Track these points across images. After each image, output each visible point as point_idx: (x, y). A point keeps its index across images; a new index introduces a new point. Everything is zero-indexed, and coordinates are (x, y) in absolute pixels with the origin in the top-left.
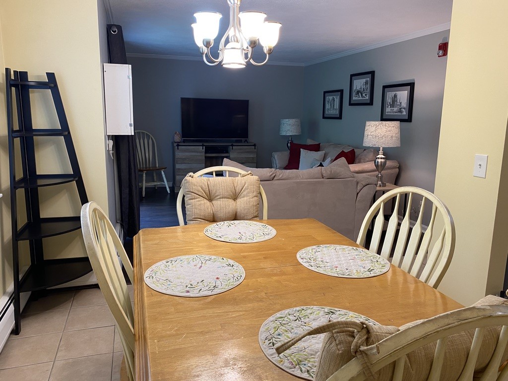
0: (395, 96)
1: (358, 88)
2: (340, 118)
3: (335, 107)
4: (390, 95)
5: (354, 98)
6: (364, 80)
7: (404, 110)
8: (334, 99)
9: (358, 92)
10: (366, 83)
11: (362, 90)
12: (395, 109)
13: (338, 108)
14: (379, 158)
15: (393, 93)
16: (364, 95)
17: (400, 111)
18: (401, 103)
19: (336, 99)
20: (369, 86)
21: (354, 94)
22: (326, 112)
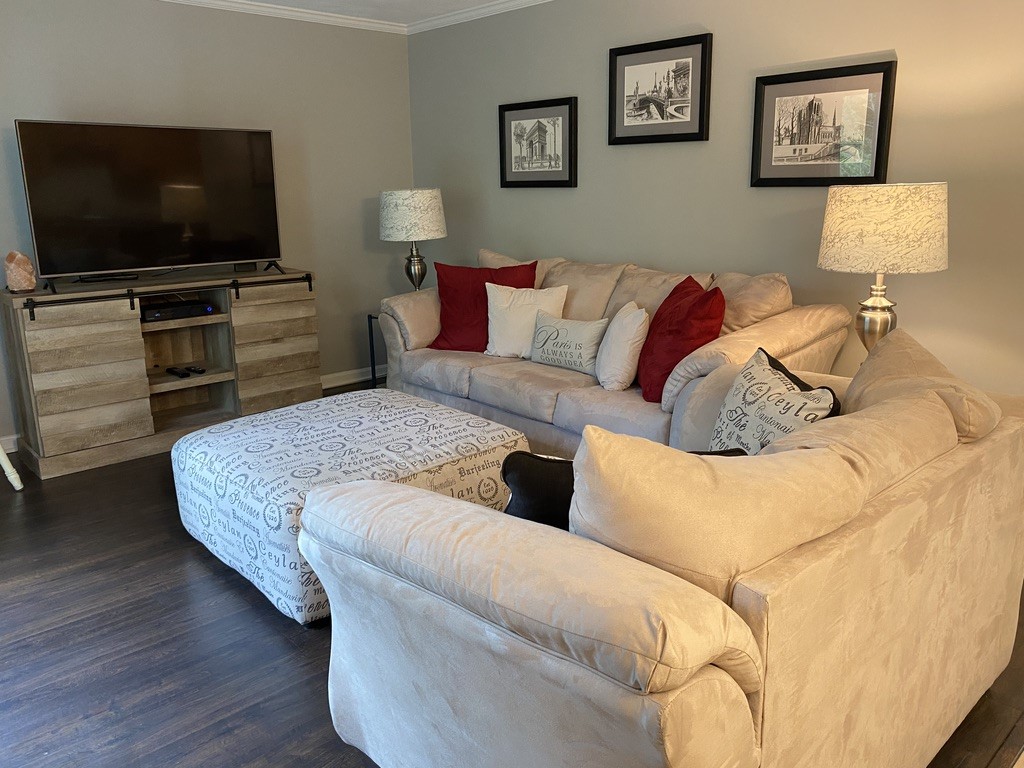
0: (813, 107)
1: (646, 90)
2: (571, 182)
3: (549, 151)
4: (786, 107)
5: (628, 122)
6: (671, 65)
8: (541, 129)
9: (644, 103)
10: (680, 72)
11: (663, 94)
12: (813, 148)
13: (560, 152)
14: (874, 308)
16: (671, 110)
18: (838, 129)
19: (550, 128)
20: (691, 82)
21: (627, 109)
22: (514, 168)
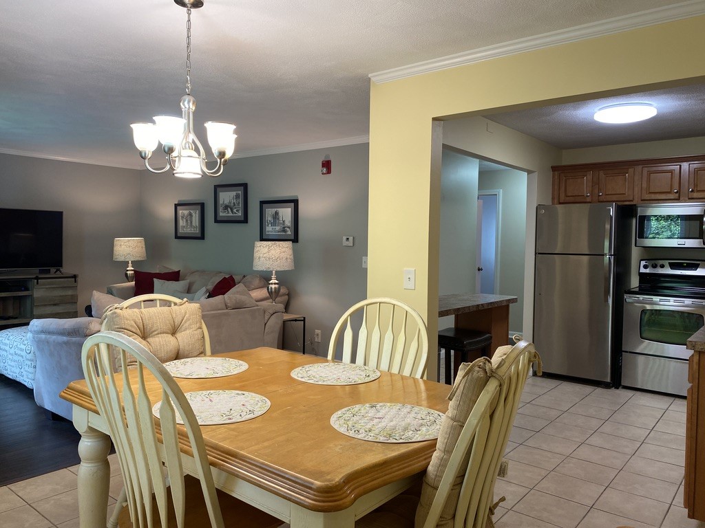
0: (277, 213)
1: (226, 202)
2: (202, 237)
3: (194, 224)
4: (269, 212)
5: (221, 214)
6: (234, 193)
7: (288, 229)
8: (190, 215)
9: (226, 207)
10: (237, 196)
11: (232, 204)
12: (278, 228)
13: (197, 225)
14: (272, 284)
15: (274, 210)
16: (235, 210)
17: (284, 231)
18: (284, 221)
19: (194, 214)
20: (241, 200)
21: (220, 209)
22: (180, 230)
